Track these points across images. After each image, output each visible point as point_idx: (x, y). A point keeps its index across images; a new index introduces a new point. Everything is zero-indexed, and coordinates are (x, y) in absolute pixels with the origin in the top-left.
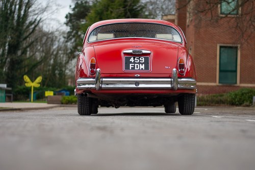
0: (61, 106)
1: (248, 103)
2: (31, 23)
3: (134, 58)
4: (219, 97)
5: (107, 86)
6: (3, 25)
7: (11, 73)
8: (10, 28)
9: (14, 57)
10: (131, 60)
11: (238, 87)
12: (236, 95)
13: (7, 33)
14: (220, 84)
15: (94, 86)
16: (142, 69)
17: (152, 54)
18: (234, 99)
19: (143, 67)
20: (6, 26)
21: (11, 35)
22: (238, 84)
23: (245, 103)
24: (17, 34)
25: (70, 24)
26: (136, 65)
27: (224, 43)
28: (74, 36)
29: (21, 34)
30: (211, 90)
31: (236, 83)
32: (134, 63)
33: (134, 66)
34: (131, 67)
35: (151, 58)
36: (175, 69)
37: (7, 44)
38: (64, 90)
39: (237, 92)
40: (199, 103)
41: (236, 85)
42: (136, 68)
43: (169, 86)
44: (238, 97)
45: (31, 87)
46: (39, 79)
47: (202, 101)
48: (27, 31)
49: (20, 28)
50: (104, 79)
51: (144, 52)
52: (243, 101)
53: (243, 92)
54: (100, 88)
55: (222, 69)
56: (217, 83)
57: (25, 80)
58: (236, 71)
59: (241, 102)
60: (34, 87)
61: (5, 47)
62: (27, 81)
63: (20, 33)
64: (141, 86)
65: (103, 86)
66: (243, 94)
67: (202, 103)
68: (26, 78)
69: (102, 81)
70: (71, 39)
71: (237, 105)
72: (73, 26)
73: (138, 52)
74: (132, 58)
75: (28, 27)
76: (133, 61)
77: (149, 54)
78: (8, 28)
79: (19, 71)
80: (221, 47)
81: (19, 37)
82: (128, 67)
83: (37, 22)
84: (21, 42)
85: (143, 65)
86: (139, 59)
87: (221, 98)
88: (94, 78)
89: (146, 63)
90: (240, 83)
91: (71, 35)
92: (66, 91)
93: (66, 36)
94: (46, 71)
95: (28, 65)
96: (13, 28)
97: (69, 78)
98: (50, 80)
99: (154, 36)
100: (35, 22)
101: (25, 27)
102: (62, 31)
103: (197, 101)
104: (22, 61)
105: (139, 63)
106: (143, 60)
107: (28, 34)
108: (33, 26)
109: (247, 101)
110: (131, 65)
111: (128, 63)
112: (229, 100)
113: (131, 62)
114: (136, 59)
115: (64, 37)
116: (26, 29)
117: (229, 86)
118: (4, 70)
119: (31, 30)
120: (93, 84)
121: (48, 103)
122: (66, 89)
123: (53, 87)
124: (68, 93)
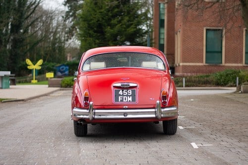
0: (61, 90)
1: (232, 84)
2: (31, 5)
3: (123, 90)
4: (206, 78)
5: (99, 117)
6: (6, 6)
7: (14, 51)
8: (12, 9)
9: (17, 36)
10: (120, 93)
11: (224, 66)
12: (221, 76)
13: (9, 15)
14: (207, 64)
15: (88, 117)
16: (130, 101)
17: (138, 87)
18: (219, 80)
19: (130, 99)
20: (9, 8)
21: (13, 16)
22: (223, 63)
23: (229, 84)
24: (19, 14)
25: (68, 5)
26: (124, 97)
27: (210, 26)
28: (72, 16)
29: (22, 15)
30: (198, 70)
31: (221, 63)
32: (123, 95)
33: (123, 98)
34: (120, 99)
35: (137, 91)
36: (158, 102)
37: (10, 24)
38: (63, 65)
39: (222, 73)
40: (187, 83)
41: (221, 65)
42: (124, 101)
43: (154, 116)
44: (223, 78)
45: (33, 69)
46: (40, 62)
47: (190, 82)
48: (28, 12)
49: (22, 9)
50: (96, 111)
51: (131, 85)
52: (228, 82)
53: (228, 72)
54: (94, 119)
55: (208, 50)
56: (204, 64)
57: (27, 63)
58: (221, 52)
59: (225, 83)
60: (35, 69)
61: (8, 26)
62: (29, 64)
63: (22, 13)
64: (129, 116)
65: (96, 117)
66: (227, 75)
67: (190, 84)
68: (28, 61)
69: (95, 113)
70: (69, 18)
71: (222, 85)
72: (71, 6)
73: (126, 85)
74: (121, 91)
75: (29, 7)
76: (121, 93)
77: (136, 87)
78: (10, 10)
79: (21, 48)
80: (207, 30)
81: (21, 17)
82: (117, 99)
83: (37, 2)
84: (23, 22)
85: (131, 97)
86: (127, 92)
87: (208, 78)
88: (87, 109)
89: (133, 96)
90: (225, 63)
91: (69, 15)
92: (65, 66)
93: (64, 15)
94: (47, 48)
95: (29, 43)
96: (15, 9)
97: (68, 53)
98: (50, 56)
99: (140, 65)
100: (35, 3)
101: (26, 8)
102: (60, 10)
103: (186, 82)
104: (23, 40)
105: (127, 96)
106: (131, 92)
107: (29, 13)
108: (34, 6)
109: (231, 82)
110: (120, 97)
111: (117, 95)
112: (214, 80)
113: (120, 95)
114: (124, 92)
115: (63, 17)
116: (27, 9)
117: (214, 66)
118: (8, 48)
119: (32, 10)
120: (87, 115)
121: (49, 87)
122: (65, 64)
123: (53, 62)
124: (68, 67)
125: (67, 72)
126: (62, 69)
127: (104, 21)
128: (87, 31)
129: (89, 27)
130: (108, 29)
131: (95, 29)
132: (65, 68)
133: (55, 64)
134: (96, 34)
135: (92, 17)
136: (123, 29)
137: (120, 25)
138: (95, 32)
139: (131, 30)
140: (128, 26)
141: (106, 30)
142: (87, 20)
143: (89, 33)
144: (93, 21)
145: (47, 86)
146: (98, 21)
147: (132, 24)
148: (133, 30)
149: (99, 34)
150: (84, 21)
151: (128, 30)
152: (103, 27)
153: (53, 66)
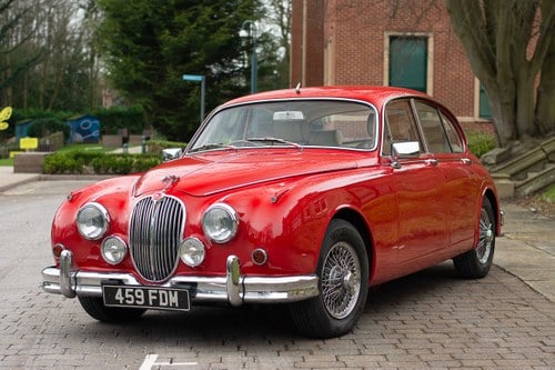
0: (40, 179)
27: (400, 30)
38: (88, 117)
80: (392, 39)
92: (92, 118)
94: (52, 77)
98: (59, 95)
121: (15, 171)
122: (93, 113)
123: (65, 110)
124: (97, 122)
125: (95, 134)
126: (86, 125)
127: (157, 17)
128: (121, 41)
129: (124, 31)
130: (166, 35)
131: (139, 35)
132: (91, 123)
133: (70, 113)
134: (138, 47)
135: (129, 9)
136: (201, 37)
137: (195, 25)
138: (137, 42)
139: (220, 38)
140: (214, 29)
141: (162, 38)
142: (120, 16)
143: (123, 45)
144: (131, 18)
145: (11, 169)
146: (146, 16)
147: (222, 24)
148: (223, 38)
149: (146, 48)
150: (114, 16)
151: (212, 37)
152: (156, 30)
153: (65, 120)
